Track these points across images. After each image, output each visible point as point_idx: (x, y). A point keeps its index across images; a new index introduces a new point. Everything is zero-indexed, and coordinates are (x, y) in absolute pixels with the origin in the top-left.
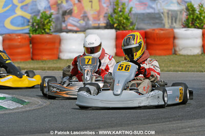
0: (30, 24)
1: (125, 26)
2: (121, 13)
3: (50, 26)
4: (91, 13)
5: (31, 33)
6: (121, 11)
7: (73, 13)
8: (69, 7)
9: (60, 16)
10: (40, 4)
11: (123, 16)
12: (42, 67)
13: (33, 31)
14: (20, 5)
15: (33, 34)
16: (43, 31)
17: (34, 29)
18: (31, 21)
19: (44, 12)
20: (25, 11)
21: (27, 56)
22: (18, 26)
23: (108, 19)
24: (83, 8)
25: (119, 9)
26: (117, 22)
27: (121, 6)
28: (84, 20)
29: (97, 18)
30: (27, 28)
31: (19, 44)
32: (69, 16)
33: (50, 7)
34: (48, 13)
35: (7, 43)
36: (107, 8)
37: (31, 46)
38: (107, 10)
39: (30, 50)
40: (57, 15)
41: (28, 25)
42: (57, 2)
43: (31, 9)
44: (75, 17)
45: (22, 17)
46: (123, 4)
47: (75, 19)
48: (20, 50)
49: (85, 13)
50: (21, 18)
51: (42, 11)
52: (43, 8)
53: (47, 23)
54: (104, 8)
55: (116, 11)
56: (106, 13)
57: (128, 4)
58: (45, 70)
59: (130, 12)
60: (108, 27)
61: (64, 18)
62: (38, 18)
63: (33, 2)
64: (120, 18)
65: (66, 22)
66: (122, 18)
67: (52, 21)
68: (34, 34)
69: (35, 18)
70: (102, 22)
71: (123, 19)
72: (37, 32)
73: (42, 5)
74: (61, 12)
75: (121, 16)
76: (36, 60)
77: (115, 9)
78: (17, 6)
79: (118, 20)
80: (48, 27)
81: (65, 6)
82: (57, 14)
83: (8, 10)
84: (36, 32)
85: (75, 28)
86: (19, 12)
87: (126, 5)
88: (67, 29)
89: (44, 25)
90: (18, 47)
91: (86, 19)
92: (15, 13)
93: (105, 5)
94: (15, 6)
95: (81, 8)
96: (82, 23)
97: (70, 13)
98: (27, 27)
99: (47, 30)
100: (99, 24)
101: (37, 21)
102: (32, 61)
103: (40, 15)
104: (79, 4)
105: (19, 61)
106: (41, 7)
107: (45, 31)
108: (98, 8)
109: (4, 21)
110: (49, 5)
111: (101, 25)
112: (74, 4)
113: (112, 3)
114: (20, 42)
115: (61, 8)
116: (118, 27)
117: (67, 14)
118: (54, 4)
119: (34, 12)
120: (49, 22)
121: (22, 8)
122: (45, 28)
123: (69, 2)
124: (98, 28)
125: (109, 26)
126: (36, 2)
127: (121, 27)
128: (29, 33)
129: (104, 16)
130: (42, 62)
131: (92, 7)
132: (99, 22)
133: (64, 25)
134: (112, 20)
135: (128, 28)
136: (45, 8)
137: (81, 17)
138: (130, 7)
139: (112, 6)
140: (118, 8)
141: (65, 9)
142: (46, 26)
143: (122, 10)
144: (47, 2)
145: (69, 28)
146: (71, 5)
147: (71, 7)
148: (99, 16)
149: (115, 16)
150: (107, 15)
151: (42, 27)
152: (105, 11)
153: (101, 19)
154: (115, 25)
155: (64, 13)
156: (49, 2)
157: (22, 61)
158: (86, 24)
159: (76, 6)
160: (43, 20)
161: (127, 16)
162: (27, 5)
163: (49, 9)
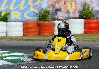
1: (89, 17)
2: (87, 10)
3: (49, 17)
4: (71, 10)
5: (38, 20)
6: (87, 9)
7: (61, 10)
8: (59, 7)
9: (54, 11)
10: (43, 5)
11: (88, 12)
12: (44, 39)
13: (40, 20)
14: (32, 5)
15: (39, 21)
16: (45, 20)
17: (40, 18)
18: (38, 14)
19: (45, 9)
20: (35, 9)
21: (36, 33)
22: (31, 17)
23: (80, 13)
24: (67, 7)
25: (86, 8)
26: (85, 15)
28: (67, 14)
29: (74, 13)
30: (36, 18)
31: (32, 26)
32: (59, 12)
33: (49, 7)
34: (48, 10)
35: (25, 26)
36: (80, 7)
37: (38, 27)
38: (80, 8)
39: (38, 30)
41: (37, 16)
42: (53, 4)
43: (39, 8)
46: (88, 5)
47: (62, 13)
48: (32, 30)
49: (68, 10)
50: (33, 13)
51: (44, 9)
53: (47, 15)
55: (85, 9)
56: (79, 10)
57: (91, 5)
58: (46, 40)
59: (92, 9)
61: (57, 13)
62: (43, 13)
63: (39, 4)
64: (87, 13)
65: (57, 15)
66: (88, 13)
67: (50, 14)
69: (40, 13)
70: (77, 15)
71: (89, 13)
72: (42, 20)
73: (45, 6)
74: (55, 9)
75: (87, 12)
76: (41, 35)
77: (84, 8)
78: (30, 6)
79: (86, 14)
80: (48, 18)
81: (57, 6)
83: (26, 8)
86: (32, 9)
87: (90, 6)
88: (58, 19)
89: (45, 16)
91: (68, 13)
92: (30, 10)
93: (78, 6)
94: (29, 6)
95: (66, 7)
99: (47, 19)
101: (42, 14)
102: (39, 36)
103: (44, 11)
104: (65, 5)
105: (32, 36)
107: (46, 20)
108: (75, 8)
109: (24, 14)
110: (48, 6)
112: (62, 5)
113: (82, 5)
115: (55, 7)
116: (86, 18)
117: (58, 10)
118: (51, 5)
119: (40, 9)
120: (48, 15)
121: (34, 7)
122: (46, 18)
123: (59, 4)
124: (75, 18)
125: (81, 17)
126: (41, 4)
127: (87, 18)
128: (37, 21)
129: (78, 12)
130: (45, 36)
131: (71, 7)
132: (75, 15)
134: (83, 14)
135: (91, 18)
136: (46, 7)
137: (66, 12)
138: (92, 7)
141: (57, 8)
142: (47, 17)
143: (88, 9)
146: (60, 6)
147: (61, 7)
148: (75, 11)
149: (84, 12)
151: (44, 17)
152: (79, 9)
154: (84, 17)
156: (48, 4)
157: (34, 36)
158: (68, 16)
159: (63, 6)
160: (45, 14)
161: (91, 12)
162: (36, 6)
163: (48, 8)
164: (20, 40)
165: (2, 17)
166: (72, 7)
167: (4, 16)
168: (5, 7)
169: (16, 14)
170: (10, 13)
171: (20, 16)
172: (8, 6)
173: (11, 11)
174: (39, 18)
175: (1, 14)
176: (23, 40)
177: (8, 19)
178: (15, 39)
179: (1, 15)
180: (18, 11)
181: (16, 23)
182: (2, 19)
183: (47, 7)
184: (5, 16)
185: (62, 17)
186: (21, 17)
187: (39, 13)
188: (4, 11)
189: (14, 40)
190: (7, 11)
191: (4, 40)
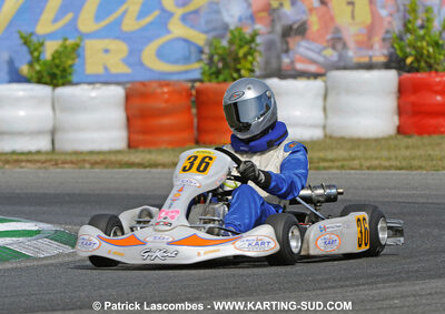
0: (204, 57)
1: (432, 61)
2: (422, 32)
3: (252, 63)
4: (351, 32)
5: (205, 79)
6: (422, 27)
7: (308, 32)
8: (298, 18)
9: (277, 37)
10: (227, 10)
11: (427, 38)
13: (212, 74)
14: (179, 12)
15: (210, 81)
16: (235, 75)
17: (214, 69)
18: (207, 50)
19: (236, 28)
20: (192, 27)
21: (185, 135)
22: (176, 62)
23: (393, 47)
24: (332, 19)
25: (419, 22)
26: (413, 52)
27: (422, 15)
28: (334, 47)
29: (365, 43)
30: (196, 69)
31: (163, 105)
32: (298, 38)
33: (253, 18)
34: (247, 32)
35: (137, 103)
36: (389, 19)
37: (194, 111)
38: (390, 23)
39: (192, 121)
40: (271, 36)
41: (200, 60)
42: (269, 5)
43: (207, 22)
44: (314, 40)
45: (186, 41)
46: (428, 10)
47: (313, 46)
48: (166, 121)
49: (337, 30)
50: (182, 44)
51: (232, 27)
52: (236, 18)
53: (245, 56)
54: (382, 19)
55: (410, 26)
56: (387, 32)
57: (439, 10)
60: (393, 65)
61: (287, 43)
62: (225, 43)
63: (211, 3)
64: (419, 44)
65: (291, 53)
66: (424, 44)
68: (214, 81)
69: (215, 43)
70: (378, 53)
71: (428, 44)
72: (221, 77)
73: (233, 13)
74: (279, 28)
75: (423, 38)
77: (409, 22)
78: (171, 15)
79: (414, 47)
80: (249, 66)
81: (290, 13)
82: (270, 33)
83: (151, 24)
84: (217, 77)
85: (313, 68)
86: (178, 29)
87: (436, 10)
88: (294, 69)
89: (237, 60)
90: (162, 113)
91: (339, 46)
92: (169, 32)
93: (384, 13)
94: (166, 15)
95: (328, 20)
96: (331, 54)
97: (301, 30)
98: (197, 65)
99: (243, 72)
100: (371, 57)
101: (220, 51)
103: (229, 36)
104: (324, 8)
105: (163, 147)
106: (232, 16)
107: (240, 75)
108: (368, 20)
109: (141, 51)
110: (249, 12)
111: (375, 60)
112: (311, 10)
113: (402, 8)
114: (167, 101)
115: (280, 18)
116: (416, 65)
117: (293, 33)
118: (263, 10)
119: (214, 29)
120: (250, 53)
121: (184, 18)
122: (239, 66)
123: (299, 4)
124: (369, 67)
125: (394, 62)
126: (217, 3)
127: (423, 64)
128: (201, 81)
129: (384, 40)
131: (353, 17)
132: (371, 53)
133: (286, 60)
134: (402, 49)
135: (440, 68)
136: (240, 20)
137: (328, 41)
138: (443, 16)
139: (401, 14)
140: (416, 19)
141: (290, 23)
142: (242, 61)
143: (426, 24)
144: (245, 5)
145: (300, 66)
146: (304, 12)
147: (304, 18)
148: (370, 37)
149: (410, 37)
150: (388, 36)
151: (232, 64)
152: (386, 26)
153: (377, 46)
154: (409, 60)
155: (288, 32)
156: (249, 5)
157: (170, 147)
158: (340, 56)
159: (314, 13)
160: (235, 48)
161: (437, 38)
162: (196, 12)
163: (249, 22)
164: (94, 164)
165: (45, 64)
166: (358, 19)
167: (54, 58)
168: (55, 20)
169: (107, 51)
170: (78, 46)
171: (126, 61)
172: (70, 16)
173: (83, 36)
174: (210, 68)
175: (41, 49)
176: (107, 167)
177: (70, 74)
178: (72, 162)
179: (40, 53)
180: (117, 38)
181: (94, 89)
182: (45, 74)
183: (246, 18)
184: (57, 61)
185: (313, 62)
186: (130, 65)
187: (210, 44)
188: (51, 36)
189: (67, 166)
190: (66, 39)
191: (23, 164)
